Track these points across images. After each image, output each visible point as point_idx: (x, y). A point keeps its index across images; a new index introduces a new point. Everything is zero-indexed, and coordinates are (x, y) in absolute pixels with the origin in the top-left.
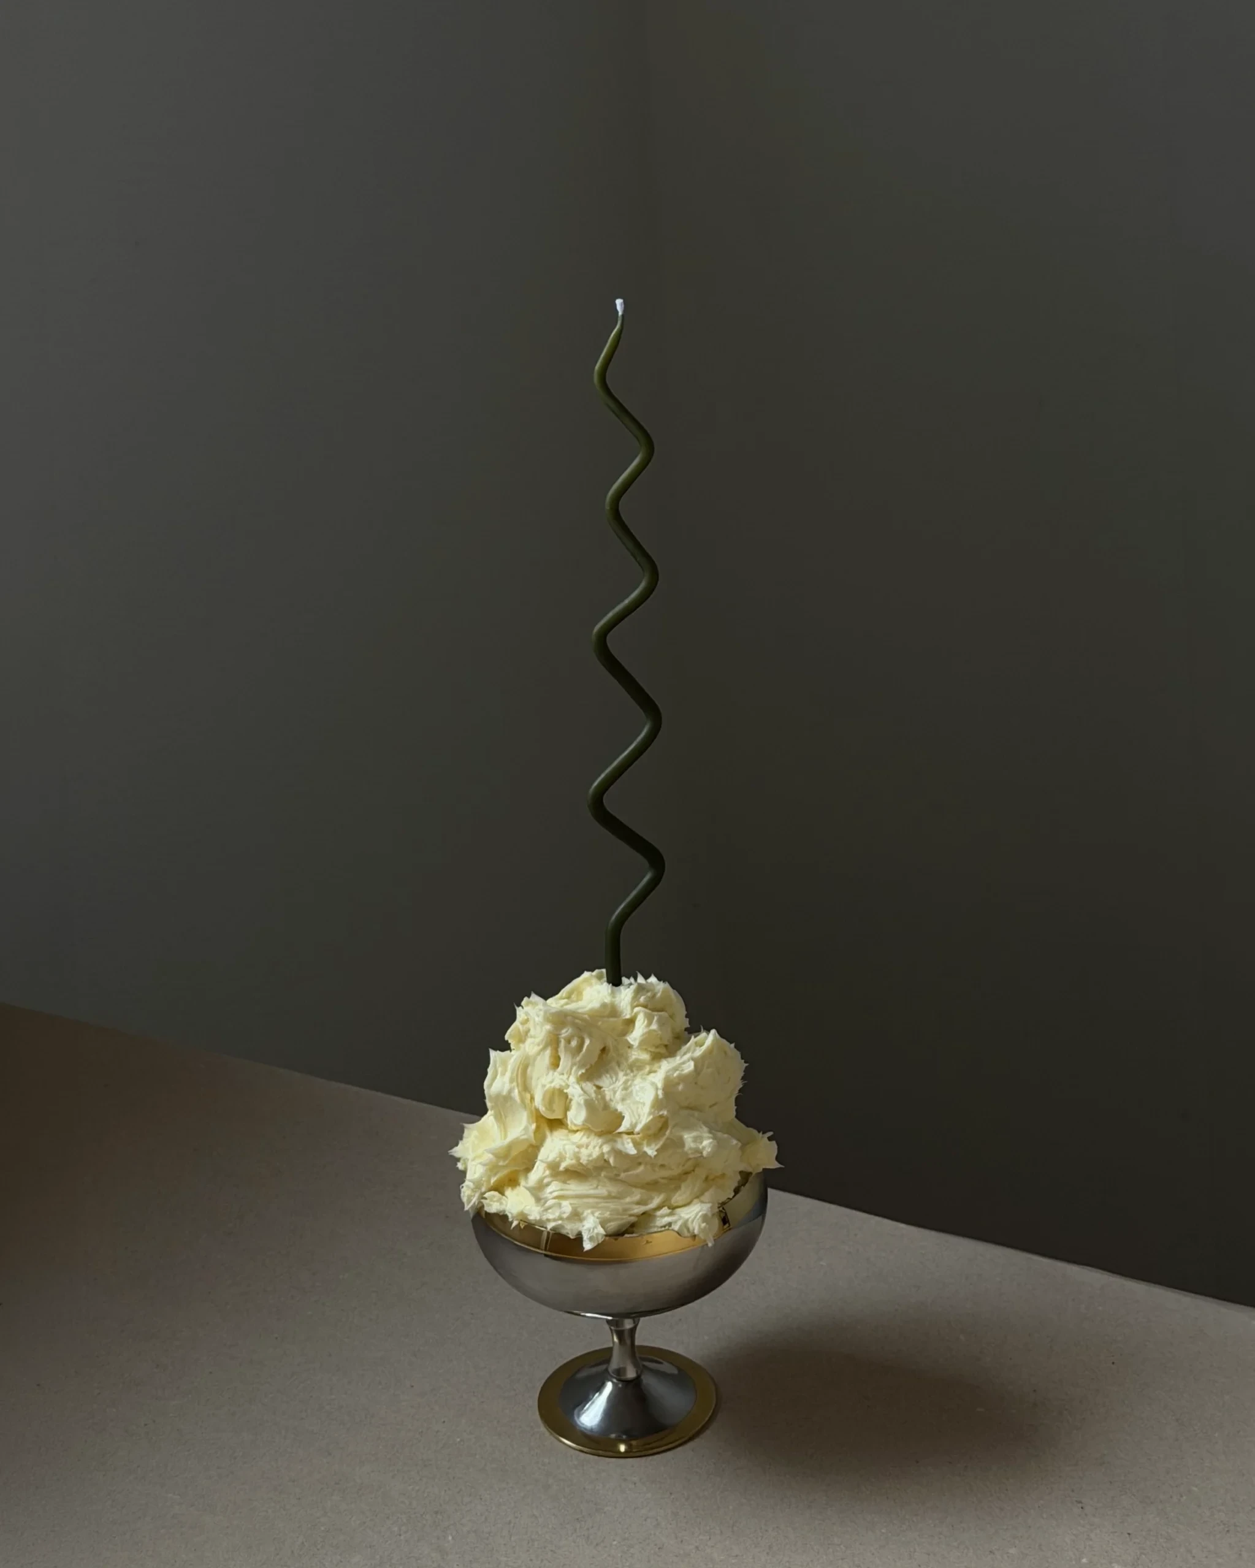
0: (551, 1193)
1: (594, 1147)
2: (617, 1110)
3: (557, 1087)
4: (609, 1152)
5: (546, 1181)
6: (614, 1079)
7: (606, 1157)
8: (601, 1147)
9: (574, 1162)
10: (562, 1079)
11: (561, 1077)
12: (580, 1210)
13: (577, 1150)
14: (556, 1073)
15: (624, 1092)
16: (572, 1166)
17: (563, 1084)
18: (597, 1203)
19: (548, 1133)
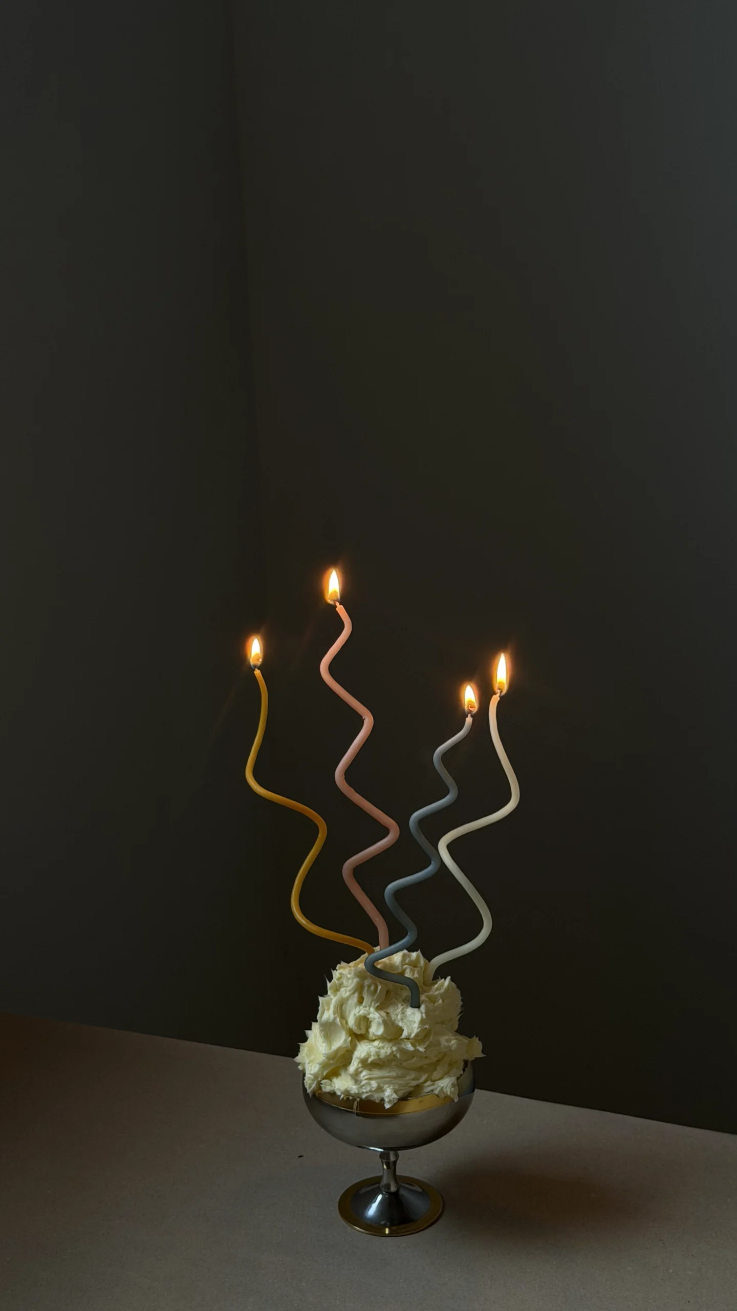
0: (363, 1077)
1: (387, 1048)
2: (399, 1026)
3: (363, 1015)
4: (396, 1051)
5: (360, 1070)
6: (396, 1008)
7: (395, 1053)
8: (391, 1048)
9: (376, 1057)
10: (365, 1010)
11: (365, 1008)
12: (382, 1085)
13: (378, 1050)
14: (361, 1007)
15: (402, 1015)
16: (374, 1060)
17: (366, 1012)
18: (391, 1081)
19: (358, 1043)
